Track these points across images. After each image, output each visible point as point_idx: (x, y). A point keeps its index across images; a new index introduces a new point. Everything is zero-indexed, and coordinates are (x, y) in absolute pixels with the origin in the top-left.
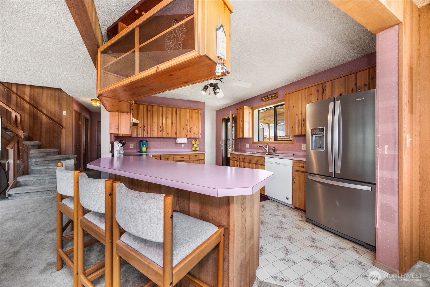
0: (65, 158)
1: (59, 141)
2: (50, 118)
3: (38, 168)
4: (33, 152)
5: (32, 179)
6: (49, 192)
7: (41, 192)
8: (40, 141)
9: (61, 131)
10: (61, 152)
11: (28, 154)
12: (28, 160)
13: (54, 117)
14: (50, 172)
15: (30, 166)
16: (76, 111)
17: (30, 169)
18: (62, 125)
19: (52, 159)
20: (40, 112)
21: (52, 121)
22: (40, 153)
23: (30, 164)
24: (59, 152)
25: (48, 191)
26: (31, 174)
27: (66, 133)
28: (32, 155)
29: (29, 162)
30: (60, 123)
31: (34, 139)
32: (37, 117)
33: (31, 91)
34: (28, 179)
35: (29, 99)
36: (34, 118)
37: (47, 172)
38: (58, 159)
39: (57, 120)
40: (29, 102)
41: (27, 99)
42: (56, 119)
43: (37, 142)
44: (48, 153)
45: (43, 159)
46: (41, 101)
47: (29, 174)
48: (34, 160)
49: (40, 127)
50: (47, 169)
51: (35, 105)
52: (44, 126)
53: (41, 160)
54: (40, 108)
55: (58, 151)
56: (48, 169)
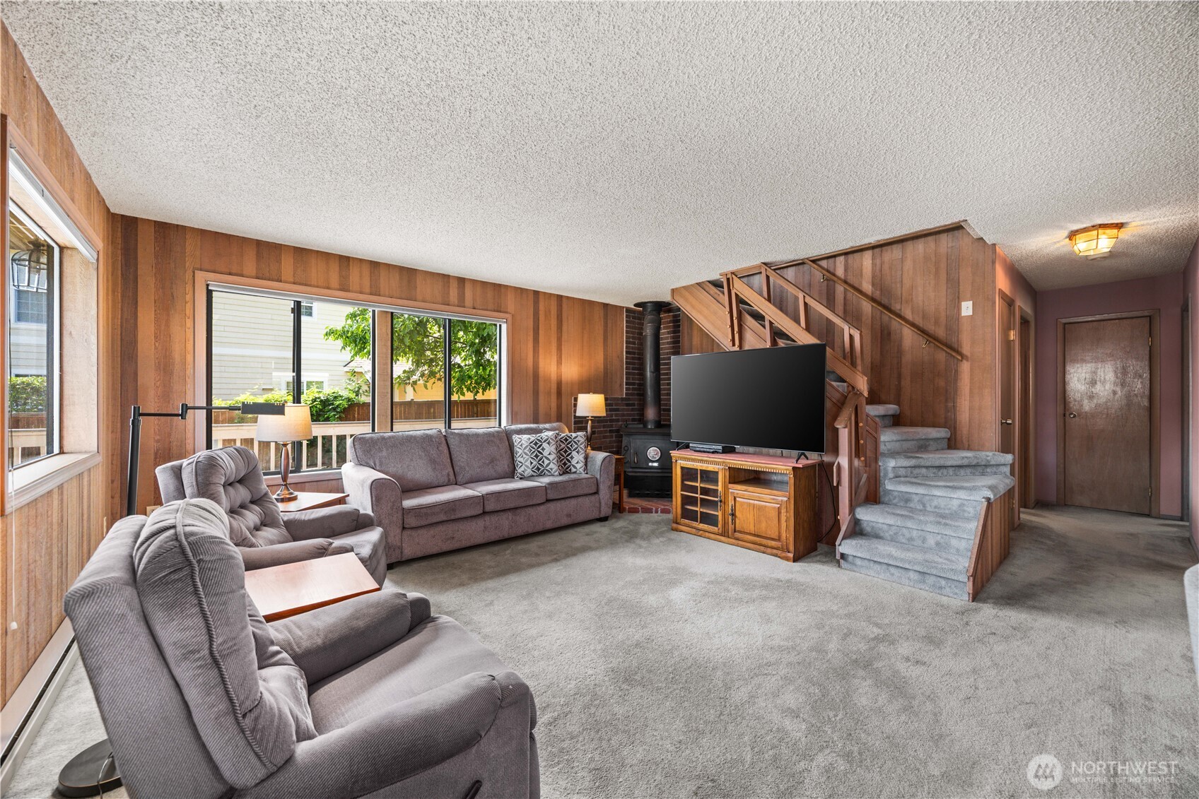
0: (973, 464)
1: (950, 404)
2: (923, 331)
3: (903, 488)
4: (888, 438)
5: (890, 520)
6: (943, 582)
7: (918, 574)
8: (898, 403)
9: (956, 371)
10: (955, 440)
11: (876, 441)
12: (876, 460)
13: (933, 328)
14: (935, 507)
15: (881, 479)
16: (1003, 295)
17: (881, 488)
18: (960, 349)
19: (937, 464)
20: (896, 316)
21: (930, 339)
22: (904, 440)
23: (882, 474)
24: (949, 439)
25: (940, 580)
26: (883, 503)
27: (971, 375)
28: (885, 445)
29: (880, 466)
30: (953, 345)
31: (883, 397)
32: (889, 334)
33: (876, 265)
34: (881, 520)
35: (870, 287)
36: (883, 337)
37: (928, 505)
38: (955, 463)
39: (945, 335)
40: (871, 295)
41: (867, 287)
42: (941, 333)
43: (892, 408)
44: (922, 442)
45: (912, 462)
46: (898, 285)
47: (879, 503)
48: (892, 463)
49: (898, 363)
50: (927, 498)
51: (885, 301)
52: (907, 358)
53: (908, 465)
54: (896, 307)
55: (949, 436)
56: (931, 497)
